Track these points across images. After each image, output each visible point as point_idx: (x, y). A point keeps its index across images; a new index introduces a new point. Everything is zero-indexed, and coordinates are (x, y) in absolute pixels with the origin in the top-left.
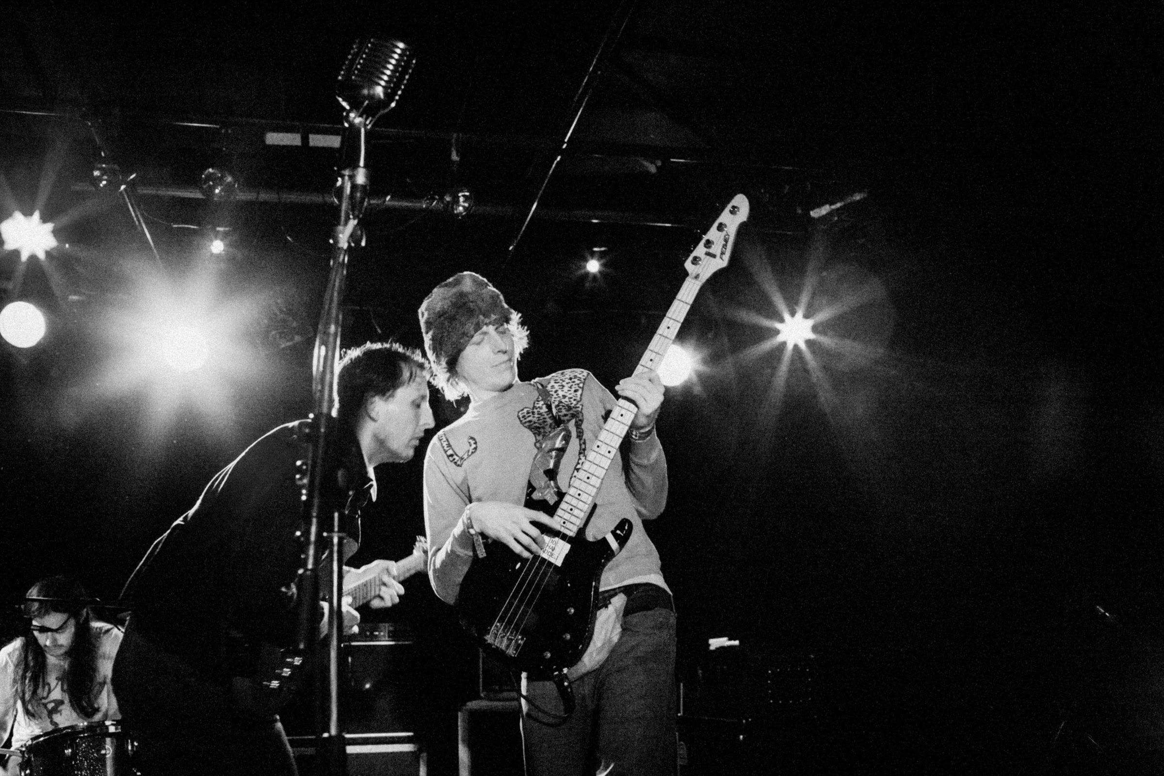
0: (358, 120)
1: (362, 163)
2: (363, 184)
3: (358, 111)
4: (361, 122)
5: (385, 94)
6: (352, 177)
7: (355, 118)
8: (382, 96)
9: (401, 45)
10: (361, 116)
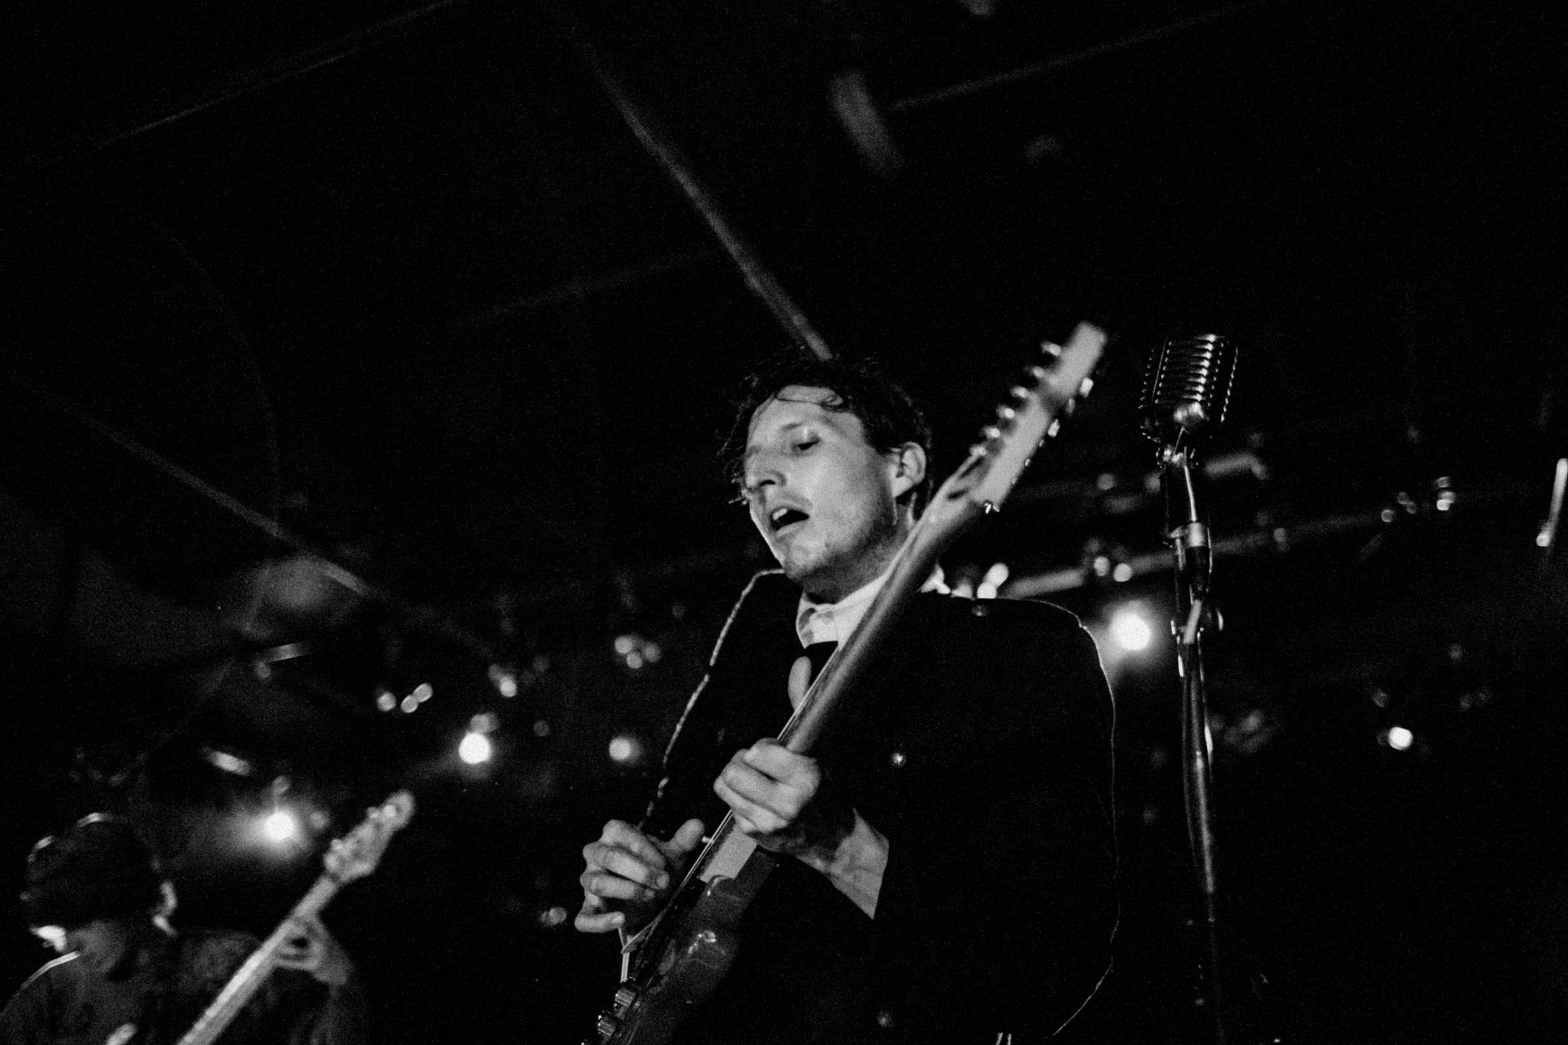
0: (1176, 458)
1: (1194, 517)
2: (1201, 545)
3: (1174, 446)
4: (1181, 459)
5: (1205, 409)
6: (1184, 539)
7: (1172, 455)
8: (1201, 414)
9: (1212, 338)
10: (1180, 450)
